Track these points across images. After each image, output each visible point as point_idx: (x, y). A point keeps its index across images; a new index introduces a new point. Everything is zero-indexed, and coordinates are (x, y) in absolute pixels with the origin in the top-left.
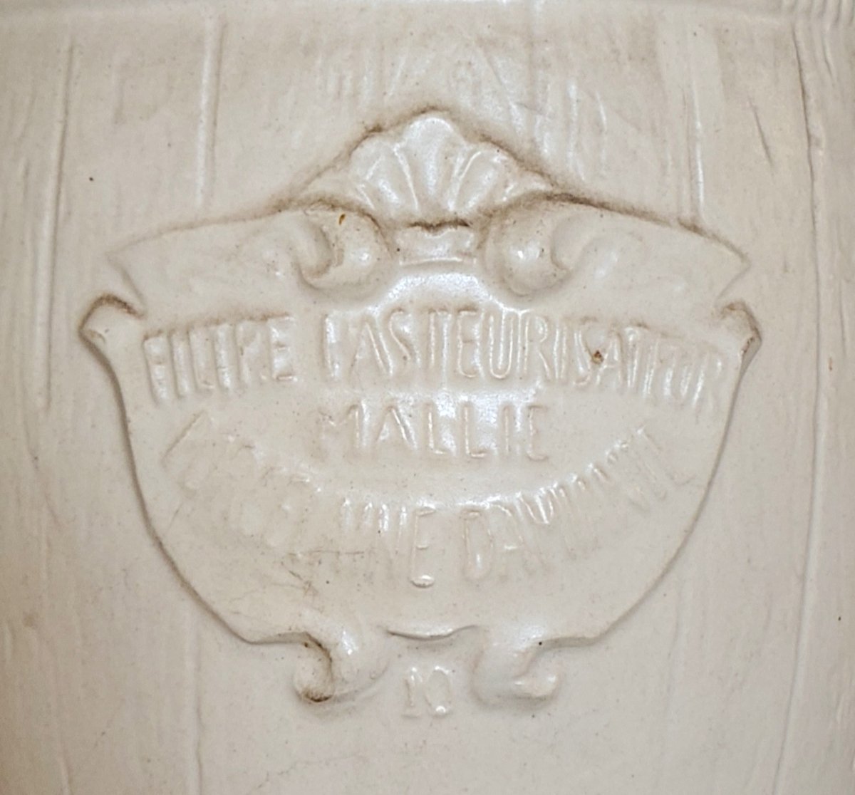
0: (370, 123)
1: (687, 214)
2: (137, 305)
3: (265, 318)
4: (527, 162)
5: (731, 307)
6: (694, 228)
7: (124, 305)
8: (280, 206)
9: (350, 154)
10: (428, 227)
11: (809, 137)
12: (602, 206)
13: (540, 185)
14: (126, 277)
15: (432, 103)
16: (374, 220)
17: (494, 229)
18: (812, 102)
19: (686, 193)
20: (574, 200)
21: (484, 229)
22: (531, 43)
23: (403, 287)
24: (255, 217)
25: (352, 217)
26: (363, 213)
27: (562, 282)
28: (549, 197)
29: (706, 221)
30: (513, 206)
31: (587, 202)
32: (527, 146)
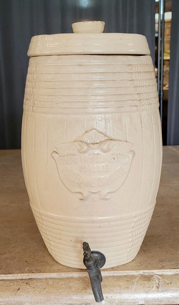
0: (86, 131)
1: (125, 140)
2: (58, 153)
3: (74, 155)
4: (105, 135)
5: (131, 151)
6: (127, 142)
7: (57, 153)
8: (75, 141)
9: (83, 135)
10: (93, 144)
11: (142, 127)
12: (115, 140)
13: (107, 138)
14: (57, 149)
15: (93, 128)
16: (87, 144)
17: (101, 144)
18: (142, 122)
19: (125, 137)
20: (111, 140)
21: (100, 144)
22: (105, 120)
23: (90, 152)
24: (72, 143)
25: (84, 143)
26: (85, 143)
27: (110, 150)
28: (108, 140)
29: (128, 140)
30: (103, 141)
31: (113, 140)
32: (105, 133)
